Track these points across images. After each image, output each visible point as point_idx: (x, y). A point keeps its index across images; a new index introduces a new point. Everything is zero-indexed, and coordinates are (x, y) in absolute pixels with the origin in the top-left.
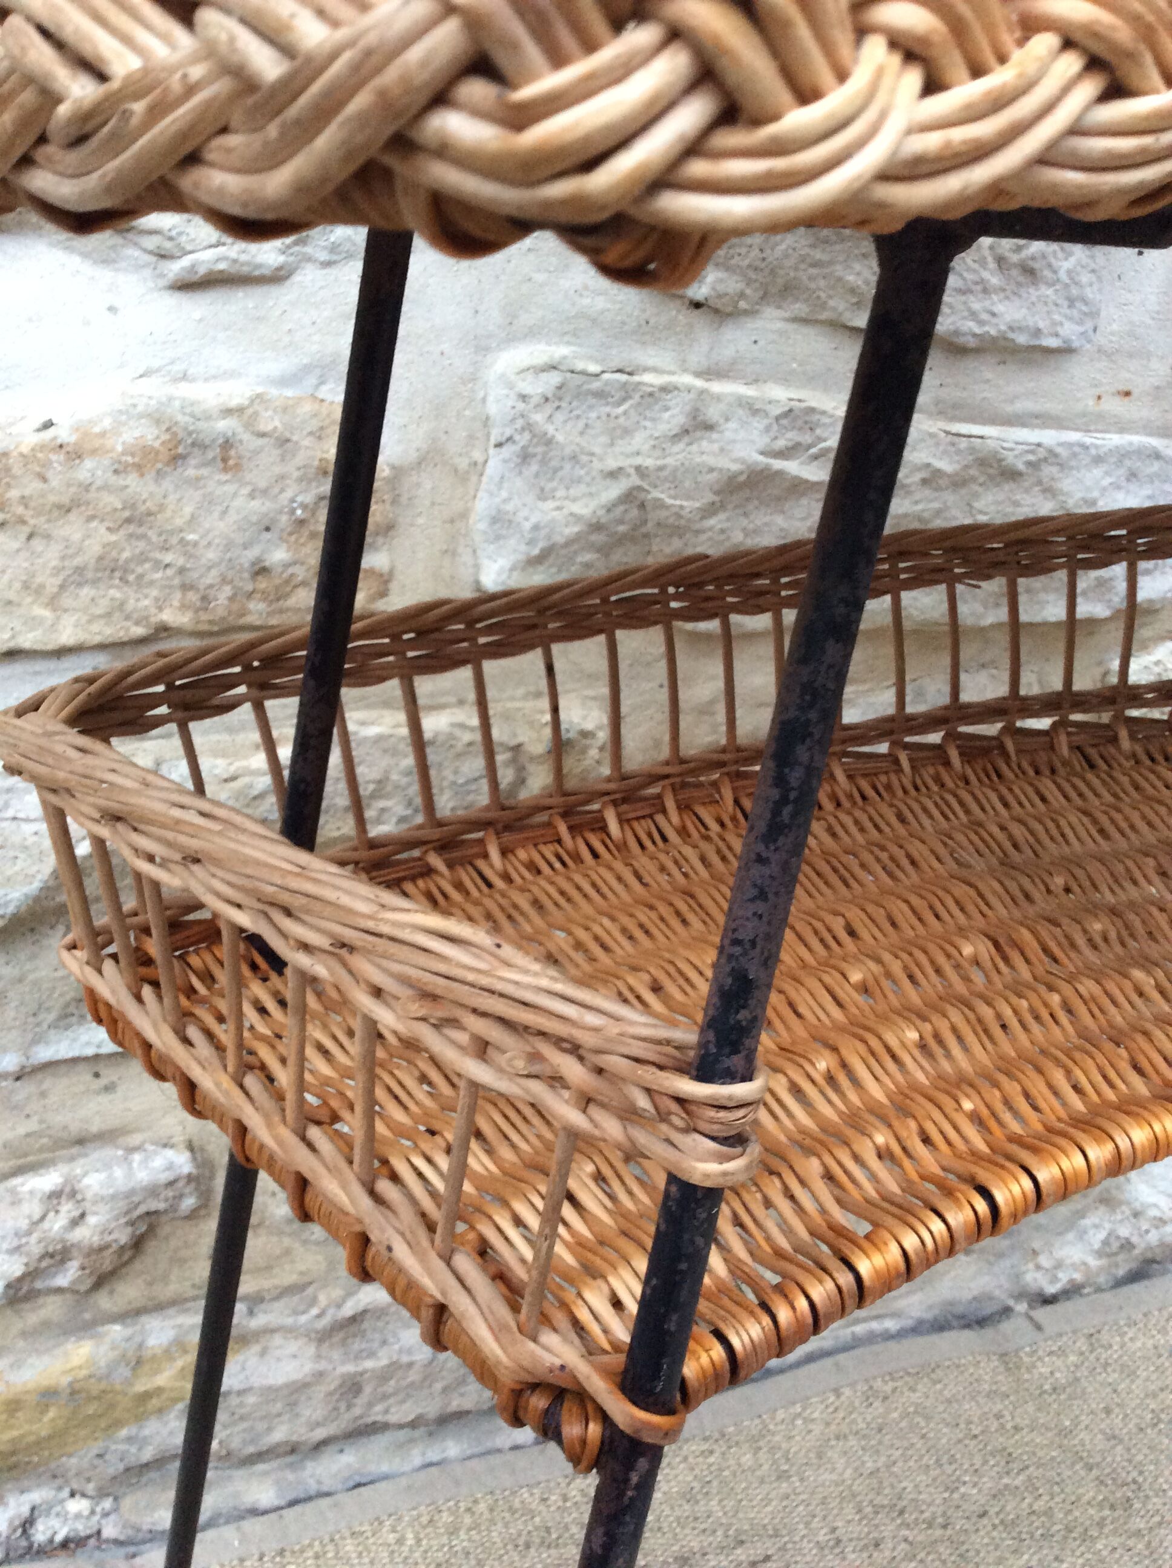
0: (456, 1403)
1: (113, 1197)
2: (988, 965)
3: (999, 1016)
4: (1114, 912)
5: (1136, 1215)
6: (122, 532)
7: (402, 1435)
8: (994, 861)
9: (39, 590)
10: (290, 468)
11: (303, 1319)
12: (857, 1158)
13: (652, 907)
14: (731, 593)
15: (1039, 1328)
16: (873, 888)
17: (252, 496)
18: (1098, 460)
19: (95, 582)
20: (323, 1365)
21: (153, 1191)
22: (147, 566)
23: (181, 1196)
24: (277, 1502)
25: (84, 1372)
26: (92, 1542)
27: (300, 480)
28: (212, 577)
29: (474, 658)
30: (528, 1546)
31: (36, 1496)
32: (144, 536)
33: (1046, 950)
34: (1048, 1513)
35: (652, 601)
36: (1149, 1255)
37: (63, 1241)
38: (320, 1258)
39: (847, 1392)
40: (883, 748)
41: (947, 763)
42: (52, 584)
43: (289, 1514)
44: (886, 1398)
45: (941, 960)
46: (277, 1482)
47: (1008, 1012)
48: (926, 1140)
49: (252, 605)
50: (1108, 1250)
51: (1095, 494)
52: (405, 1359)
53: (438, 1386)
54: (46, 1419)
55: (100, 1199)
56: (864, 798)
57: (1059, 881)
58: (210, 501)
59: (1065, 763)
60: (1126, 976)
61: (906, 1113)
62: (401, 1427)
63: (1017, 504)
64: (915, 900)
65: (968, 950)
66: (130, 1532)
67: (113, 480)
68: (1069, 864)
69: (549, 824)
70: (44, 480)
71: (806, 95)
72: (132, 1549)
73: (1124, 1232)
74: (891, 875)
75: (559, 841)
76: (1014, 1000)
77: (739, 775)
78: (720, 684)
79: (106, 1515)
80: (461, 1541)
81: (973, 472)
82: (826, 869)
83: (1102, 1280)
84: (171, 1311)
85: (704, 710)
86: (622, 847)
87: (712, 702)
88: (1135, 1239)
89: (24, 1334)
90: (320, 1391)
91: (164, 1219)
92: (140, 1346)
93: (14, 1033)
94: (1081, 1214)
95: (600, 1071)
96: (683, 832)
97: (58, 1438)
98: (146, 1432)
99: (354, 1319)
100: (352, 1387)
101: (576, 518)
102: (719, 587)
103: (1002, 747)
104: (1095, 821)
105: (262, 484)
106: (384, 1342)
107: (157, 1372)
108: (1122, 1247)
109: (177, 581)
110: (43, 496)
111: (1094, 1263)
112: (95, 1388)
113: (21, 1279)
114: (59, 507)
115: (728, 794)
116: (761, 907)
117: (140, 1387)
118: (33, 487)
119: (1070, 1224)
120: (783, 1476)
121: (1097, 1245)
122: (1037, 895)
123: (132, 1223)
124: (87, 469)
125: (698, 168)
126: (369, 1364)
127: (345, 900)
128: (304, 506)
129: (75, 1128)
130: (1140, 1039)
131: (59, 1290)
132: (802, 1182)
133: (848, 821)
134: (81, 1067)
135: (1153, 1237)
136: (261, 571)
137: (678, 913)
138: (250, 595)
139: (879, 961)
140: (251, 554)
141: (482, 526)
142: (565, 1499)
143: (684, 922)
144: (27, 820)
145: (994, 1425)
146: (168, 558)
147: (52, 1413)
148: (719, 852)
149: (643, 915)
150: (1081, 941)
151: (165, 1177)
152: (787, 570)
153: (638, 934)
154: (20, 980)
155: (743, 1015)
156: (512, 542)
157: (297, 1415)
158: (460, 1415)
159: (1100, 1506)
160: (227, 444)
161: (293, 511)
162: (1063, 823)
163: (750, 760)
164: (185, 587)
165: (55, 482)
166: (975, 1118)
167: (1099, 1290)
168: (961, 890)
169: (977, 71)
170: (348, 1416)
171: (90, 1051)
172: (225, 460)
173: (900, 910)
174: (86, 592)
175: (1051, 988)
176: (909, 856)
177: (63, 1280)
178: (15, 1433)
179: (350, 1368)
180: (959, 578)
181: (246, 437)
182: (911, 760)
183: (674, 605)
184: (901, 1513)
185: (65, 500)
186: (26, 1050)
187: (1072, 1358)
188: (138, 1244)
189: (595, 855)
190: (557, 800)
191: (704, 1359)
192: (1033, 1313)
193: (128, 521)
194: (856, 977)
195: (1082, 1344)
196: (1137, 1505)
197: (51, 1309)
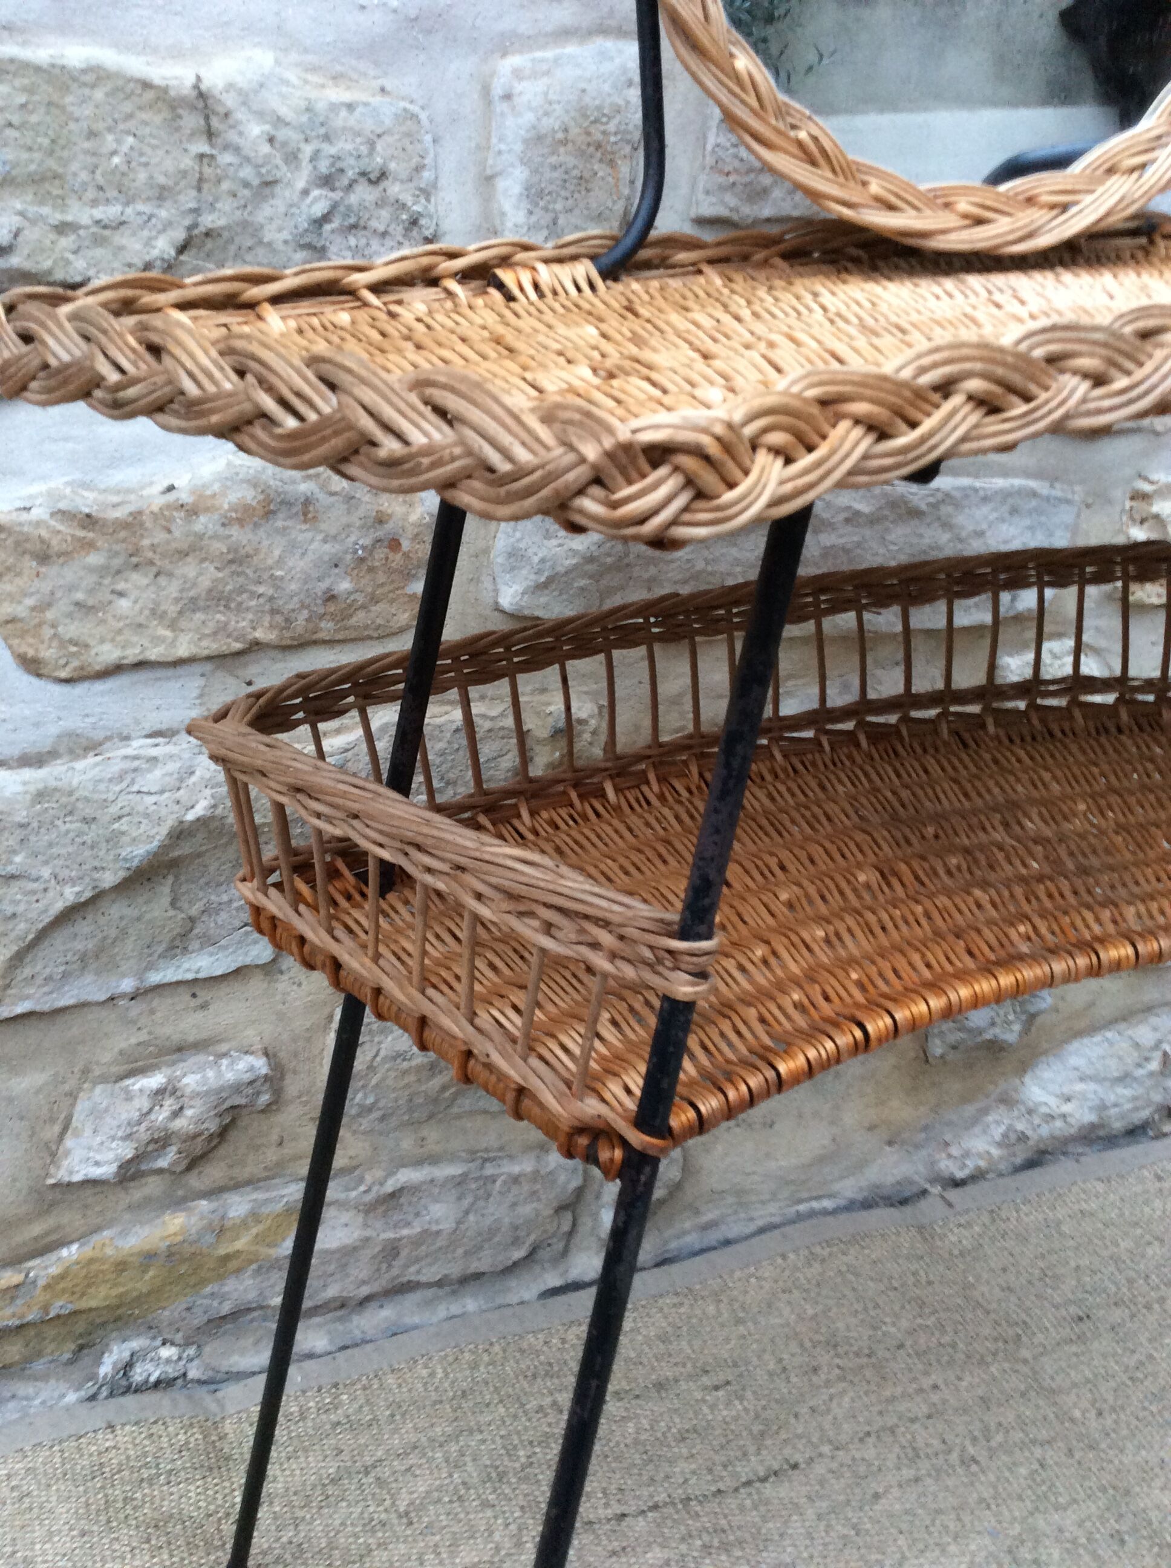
0: (475, 1266)
1: (207, 1093)
2: (875, 887)
3: (880, 921)
4: (967, 851)
5: (1030, 1112)
6: (227, 571)
7: (430, 1293)
8: (886, 817)
9: (162, 616)
10: (355, 519)
11: (354, 1194)
12: (780, 1007)
13: (640, 851)
14: (696, 621)
15: (950, 1205)
16: (799, 836)
17: (325, 541)
18: (985, 499)
19: (206, 609)
20: (368, 1233)
21: (237, 1088)
22: (245, 596)
23: (258, 1094)
24: (329, 1348)
25: (180, 1238)
26: (180, 1382)
27: (362, 527)
28: (294, 604)
29: (511, 673)
30: (534, 1376)
31: (135, 1344)
32: (243, 573)
33: (917, 878)
34: (954, 1345)
35: (637, 628)
36: (1042, 1146)
37: (166, 1129)
38: (367, 1145)
39: (792, 1256)
40: (809, 734)
41: (858, 745)
42: (172, 610)
43: (341, 1356)
44: (823, 1261)
45: (843, 884)
46: (329, 1332)
47: (885, 917)
48: (827, 998)
49: (323, 625)
50: (1004, 1143)
51: (984, 526)
52: (434, 1228)
53: (460, 1251)
54: (147, 1277)
55: (196, 1095)
56: (795, 771)
57: (930, 830)
58: (293, 545)
59: (946, 744)
60: (969, 894)
61: (813, 980)
62: (429, 1285)
63: (921, 536)
64: (828, 845)
65: (862, 878)
66: (211, 1373)
67: (221, 531)
68: (938, 818)
69: (565, 793)
70: (169, 531)
71: (731, 485)
72: (213, 1387)
73: (1020, 1126)
74: (812, 828)
75: (572, 806)
76: (890, 908)
77: (703, 755)
78: (688, 681)
79: (190, 1360)
80: (482, 1373)
81: (886, 512)
82: (764, 822)
83: (1002, 1167)
84: (248, 1189)
85: (676, 701)
86: (617, 809)
87: (681, 695)
88: (1029, 1133)
89: (130, 1208)
90: (367, 1253)
91: (245, 1112)
92: (223, 1218)
93: (132, 961)
94: (985, 1111)
95: (622, 938)
96: (662, 797)
97: (156, 1293)
98: (226, 1289)
99: (393, 1195)
100: (392, 1250)
101: (575, 552)
102: (688, 617)
103: (898, 732)
104: (962, 788)
105: (333, 531)
106: (417, 1214)
107: (237, 1238)
108: (1019, 1139)
109: (267, 607)
110: (168, 542)
111: (995, 1152)
112: (188, 1250)
113: (130, 1162)
114: (179, 552)
115: (694, 770)
116: (716, 838)
117: (222, 1251)
118: (160, 537)
119: (975, 1121)
120: (739, 1321)
121: (998, 1138)
122: (914, 840)
123: (220, 1115)
124: (202, 523)
125: (687, 517)
126: (405, 1232)
127: (459, 840)
128: (363, 548)
129: (176, 1038)
130: (974, 934)
131: (160, 1171)
132: (745, 1022)
133: (782, 788)
134: (181, 989)
135: (1045, 1131)
136: (331, 597)
137: (660, 856)
138: (322, 617)
139: (800, 885)
140: (324, 585)
141: (500, 560)
142: (564, 1341)
143: (665, 862)
144: (149, 793)
145: (911, 1280)
146: (261, 589)
147: (151, 1273)
148: (688, 812)
149: (636, 857)
150: (941, 872)
151: (248, 1077)
152: (737, 603)
153: (632, 870)
154: (138, 919)
155: (707, 901)
156: (524, 572)
157: (347, 1275)
158: (478, 1276)
159: (996, 1340)
160: (307, 502)
161: (356, 552)
162: (938, 789)
163: (710, 745)
164: (274, 612)
165: (177, 533)
166: (860, 984)
167: (1001, 1175)
168: (860, 837)
169: (810, 449)
170: (387, 1276)
171: (190, 976)
172: (305, 514)
173: (817, 851)
174: (199, 616)
175: (917, 902)
176: (826, 814)
177: (163, 1163)
178: (121, 1290)
179: (390, 1235)
180: (865, 607)
181: (321, 496)
182: (831, 744)
183: (655, 630)
184: (835, 1346)
185: (185, 546)
186: (140, 975)
187: (977, 1229)
188: (223, 1133)
189: (598, 815)
190: (569, 775)
191: (683, 1118)
192: (947, 1195)
193: (231, 562)
194: (784, 896)
195: (986, 1218)
196: (1024, 1339)
197: (153, 1186)
